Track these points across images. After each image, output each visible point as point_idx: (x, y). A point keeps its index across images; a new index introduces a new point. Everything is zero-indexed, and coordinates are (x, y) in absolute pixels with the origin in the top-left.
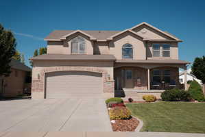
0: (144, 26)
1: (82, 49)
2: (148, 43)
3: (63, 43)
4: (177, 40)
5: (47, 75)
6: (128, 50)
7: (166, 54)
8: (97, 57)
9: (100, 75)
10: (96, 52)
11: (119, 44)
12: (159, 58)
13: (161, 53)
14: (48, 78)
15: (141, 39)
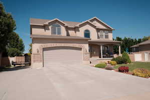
0: (95, 19)
3: (45, 27)
8: (68, 37)
9: (80, 49)
10: (68, 35)
11: (82, 30)
12: (103, 39)
13: (104, 36)
15: (95, 27)
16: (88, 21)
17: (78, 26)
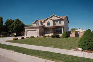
2: (54, 21)
4: (63, 18)
6: (49, 24)
7: (60, 23)
13: (58, 23)
14: (28, 32)
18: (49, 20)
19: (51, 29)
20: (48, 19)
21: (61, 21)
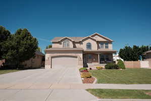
0: (96, 34)
1: (68, 45)
2: (98, 42)
3: (59, 43)
4: (112, 41)
5: (52, 57)
6: (89, 46)
7: (107, 47)
8: (75, 49)
9: (76, 57)
10: (75, 47)
11: (85, 43)
12: (103, 49)
13: (104, 47)
14: (53, 59)
15: (95, 40)
16: (90, 36)
17: (81, 40)
18: (89, 41)
19: (97, 55)
20: (89, 38)
21: (107, 44)
